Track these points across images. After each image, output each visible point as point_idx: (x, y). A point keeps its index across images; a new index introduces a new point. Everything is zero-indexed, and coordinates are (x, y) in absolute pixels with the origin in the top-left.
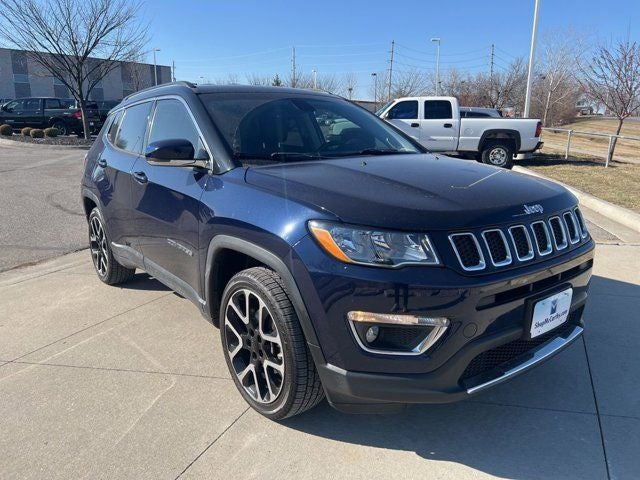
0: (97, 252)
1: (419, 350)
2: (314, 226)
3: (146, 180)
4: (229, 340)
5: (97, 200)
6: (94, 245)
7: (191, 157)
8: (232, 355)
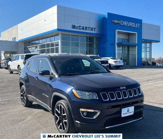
0: (22, 97)
1: (95, 117)
2: (74, 91)
3: (38, 79)
4: (56, 118)
5: (24, 83)
6: (22, 95)
7: (49, 74)
8: (57, 122)
